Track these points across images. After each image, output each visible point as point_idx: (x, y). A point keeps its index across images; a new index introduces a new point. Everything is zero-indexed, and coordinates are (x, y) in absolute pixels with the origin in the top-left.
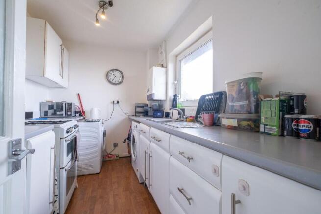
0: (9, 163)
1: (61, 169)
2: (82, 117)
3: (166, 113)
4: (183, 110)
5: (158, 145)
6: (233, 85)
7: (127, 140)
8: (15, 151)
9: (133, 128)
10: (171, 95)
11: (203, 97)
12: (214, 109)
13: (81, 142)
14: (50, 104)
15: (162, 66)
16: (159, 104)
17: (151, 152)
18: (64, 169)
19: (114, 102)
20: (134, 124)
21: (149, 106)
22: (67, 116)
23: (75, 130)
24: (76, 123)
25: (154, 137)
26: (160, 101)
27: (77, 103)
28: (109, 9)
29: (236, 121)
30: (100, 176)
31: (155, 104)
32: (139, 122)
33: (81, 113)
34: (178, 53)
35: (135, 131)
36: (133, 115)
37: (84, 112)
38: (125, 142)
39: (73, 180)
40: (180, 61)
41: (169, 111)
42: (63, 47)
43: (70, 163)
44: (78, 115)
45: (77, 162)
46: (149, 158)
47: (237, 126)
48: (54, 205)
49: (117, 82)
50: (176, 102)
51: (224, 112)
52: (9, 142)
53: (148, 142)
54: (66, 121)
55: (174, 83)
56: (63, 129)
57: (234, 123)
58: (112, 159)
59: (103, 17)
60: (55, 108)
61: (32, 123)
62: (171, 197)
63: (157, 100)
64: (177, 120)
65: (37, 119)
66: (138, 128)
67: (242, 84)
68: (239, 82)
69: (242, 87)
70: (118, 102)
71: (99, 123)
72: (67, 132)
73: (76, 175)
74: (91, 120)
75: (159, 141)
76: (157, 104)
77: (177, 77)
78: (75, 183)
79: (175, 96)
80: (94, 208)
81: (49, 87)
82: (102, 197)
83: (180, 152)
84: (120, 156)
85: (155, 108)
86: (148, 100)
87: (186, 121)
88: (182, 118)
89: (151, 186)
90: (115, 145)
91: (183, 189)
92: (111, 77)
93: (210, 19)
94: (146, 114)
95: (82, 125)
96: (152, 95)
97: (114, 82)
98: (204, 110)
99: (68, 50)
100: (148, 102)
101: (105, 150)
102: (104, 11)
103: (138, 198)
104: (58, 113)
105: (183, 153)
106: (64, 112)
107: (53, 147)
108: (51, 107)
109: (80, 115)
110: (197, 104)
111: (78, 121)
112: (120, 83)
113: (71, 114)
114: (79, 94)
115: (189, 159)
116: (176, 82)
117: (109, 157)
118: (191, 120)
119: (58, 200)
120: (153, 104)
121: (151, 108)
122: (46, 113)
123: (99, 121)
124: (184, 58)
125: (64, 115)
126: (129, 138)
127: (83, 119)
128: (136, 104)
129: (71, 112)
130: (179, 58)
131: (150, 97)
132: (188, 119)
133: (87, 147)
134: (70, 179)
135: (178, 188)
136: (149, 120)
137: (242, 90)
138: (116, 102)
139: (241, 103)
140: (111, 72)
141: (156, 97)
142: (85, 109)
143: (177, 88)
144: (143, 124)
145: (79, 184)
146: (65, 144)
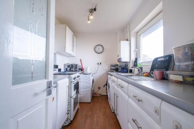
0: (47, 91)
1: (71, 97)
2: (82, 72)
3: (130, 70)
4: (141, 68)
5: (122, 90)
6: (180, 50)
7: (105, 86)
8: (50, 86)
9: (109, 79)
10: (133, 58)
11: (156, 59)
12: (165, 68)
13: (81, 85)
14: (68, 65)
15: (127, 40)
16: (125, 64)
17: (118, 94)
18: (72, 98)
19: (98, 63)
20: (109, 76)
21: (119, 65)
22: (76, 71)
23: (78, 78)
24: (79, 75)
25: (120, 85)
26: (126, 62)
27: (80, 65)
28: (95, 13)
29: (182, 77)
30: (91, 104)
31: (122, 64)
32: (112, 75)
33: (82, 70)
34: (138, 31)
35: (110, 81)
36: (109, 71)
37: (83, 69)
38: (104, 87)
39: (77, 104)
40: (140, 35)
41: (131, 69)
42: (74, 36)
43: (75, 95)
44: (80, 70)
45: (79, 95)
46: (117, 98)
47: (182, 81)
48: (68, 115)
49: (100, 52)
50: (137, 63)
51: (173, 70)
52: (47, 82)
53: (116, 87)
54: (74, 74)
55: (135, 51)
56: (72, 78)
57: (180, 78)
58: (97, 95)
59: (91, 17)
60: (70, 67)
61: (60, 74)
62: (129, 124)
63: (124, 62)
64: (137, 75)
65: (62, 72)
66: (111, 79)
67: (186, 49)
68: (184, 47)
69: (187, 51)
70: (100, 63)
71: (90, 75)
72: (74, 79)
73: (79, 102)
74: (86, 73)
75: (122, 87)
76: (124, 64)
77: (137, 46)
78: (78, 106)
79: (136, 59)
80: (86, 121)
81: (68, 57)
82: (90, 116)
83: (133, 95)
84: (102, 95)
85: (123, 67)
86: (118, 62)
87: (143, 76)
88: (140, 74)
89: (118, 115)
90: (99, 88)
91: (136, 120)
92: (97, 49)
93: (161, 3)
94: (117, 70)
95: (82, 76)
96: (120, 58)
97: (98, 52)
98: (156, 68)
99: (76, 37)
100: (118, 63)
101: (93, 90)
102: (92, 14)
103: (110, 121)
104: (72, 69)
105: (136, 96)
106: (74, 69)
107: (68, 86)
108: (69, 66)
109: (81, 71)
110: (151, 64)
111: (80, 74)
112: (102, 52)
113: (77, 70)
114: (81, 60)
115: (139, 100)
116: (137, 50)
117: (96, 94)
118: (146, 75)
119: (69, 113)
120: (121, 64)
121: (120, 67)
122: (67, 69)
123: (90, 74)
124: (142, 33)
125: (74, 71)
126: (106, 85)
127: (83, 73)
128: (111, 64)
129: (77, 69)
130: (139, 34)
131: (119, 60)
132: (144, 74)
133: (84, 88)
134: (75, 104)
135: (133, 119)
136: (118, 74)
137: (187, 53)
138: (99, 64)
139: (186, 63)
140: (97, 47)
141: (123, 60)
142: (84, 67)
143: (138, 53)
144: (114, 76)
145: (80, 107)
146: (73, 85)
